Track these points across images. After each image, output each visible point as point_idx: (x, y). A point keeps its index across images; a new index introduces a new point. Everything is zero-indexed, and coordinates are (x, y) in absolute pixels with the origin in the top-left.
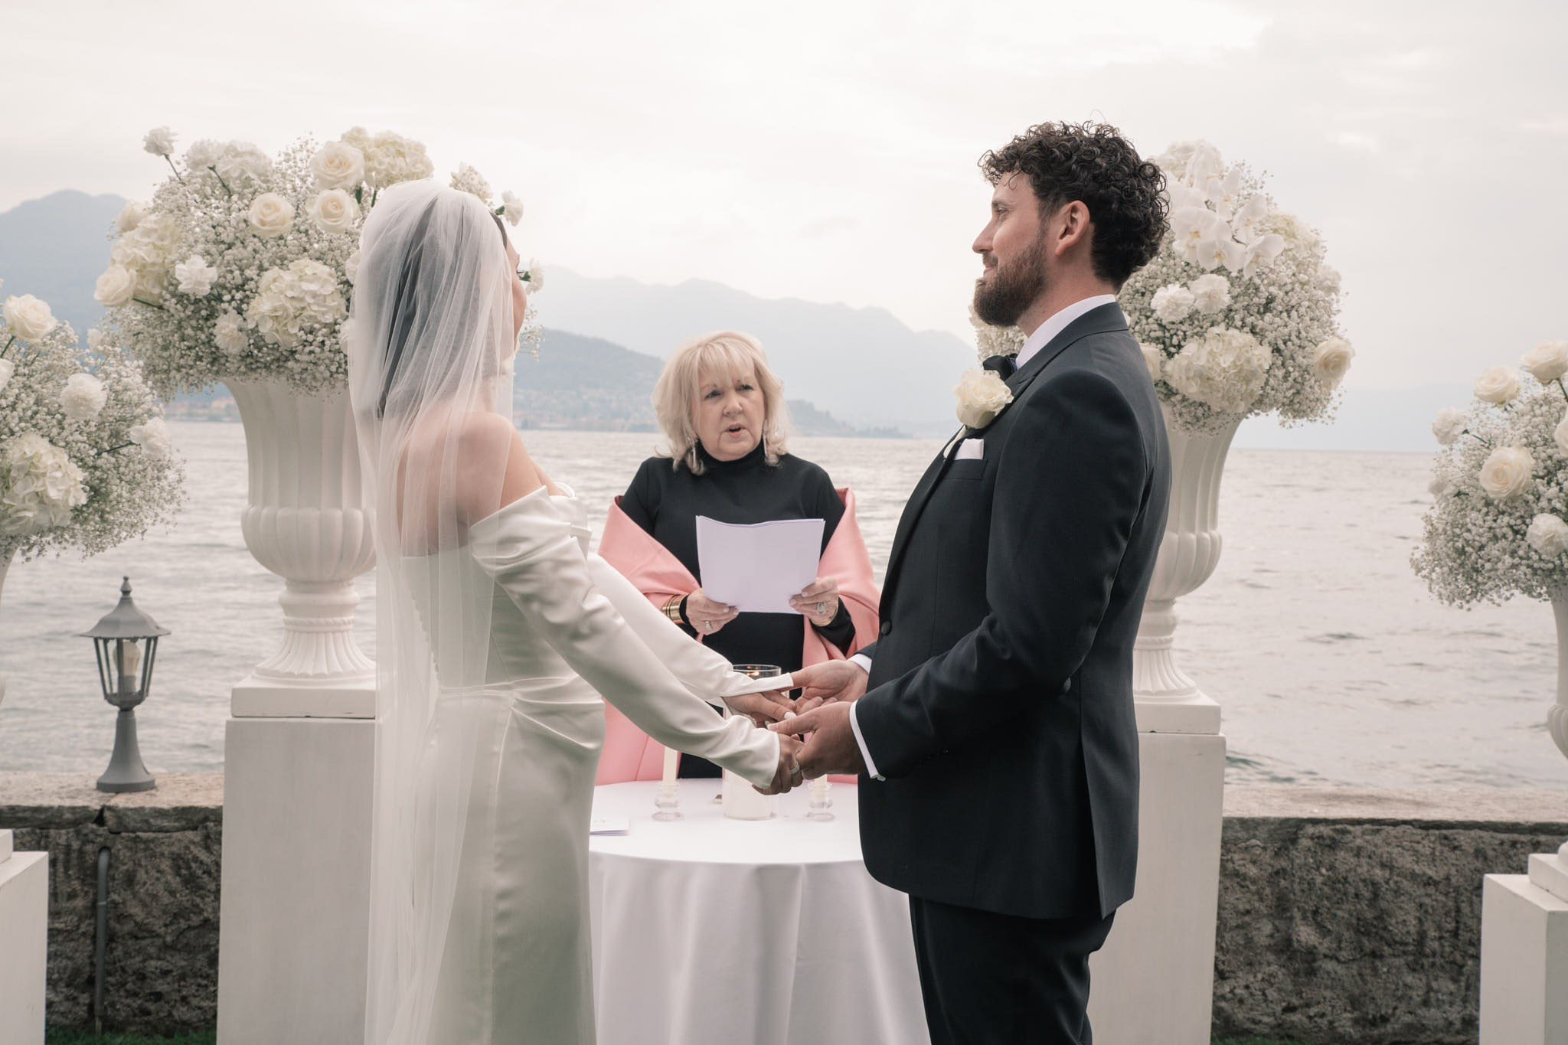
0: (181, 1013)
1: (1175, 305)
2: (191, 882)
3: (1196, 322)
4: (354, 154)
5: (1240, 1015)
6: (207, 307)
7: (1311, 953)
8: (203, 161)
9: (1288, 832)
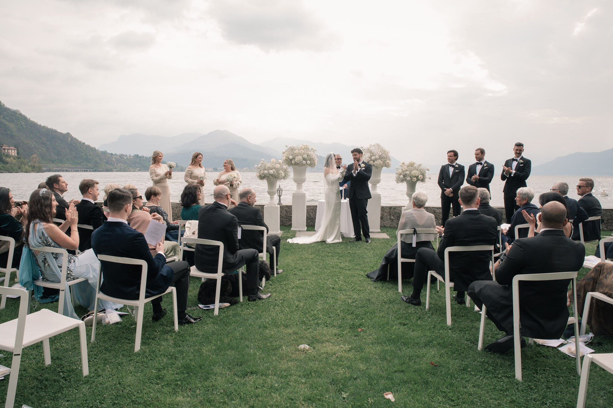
0: (286, 224)
1: (373, 158)
2: (287, 212)
3: (376, 159)
4: (303, 146)
5: (386, 225)
6: (291, 160)
7: (393, 219)
8: (290, 147)
9: (390, 208)
